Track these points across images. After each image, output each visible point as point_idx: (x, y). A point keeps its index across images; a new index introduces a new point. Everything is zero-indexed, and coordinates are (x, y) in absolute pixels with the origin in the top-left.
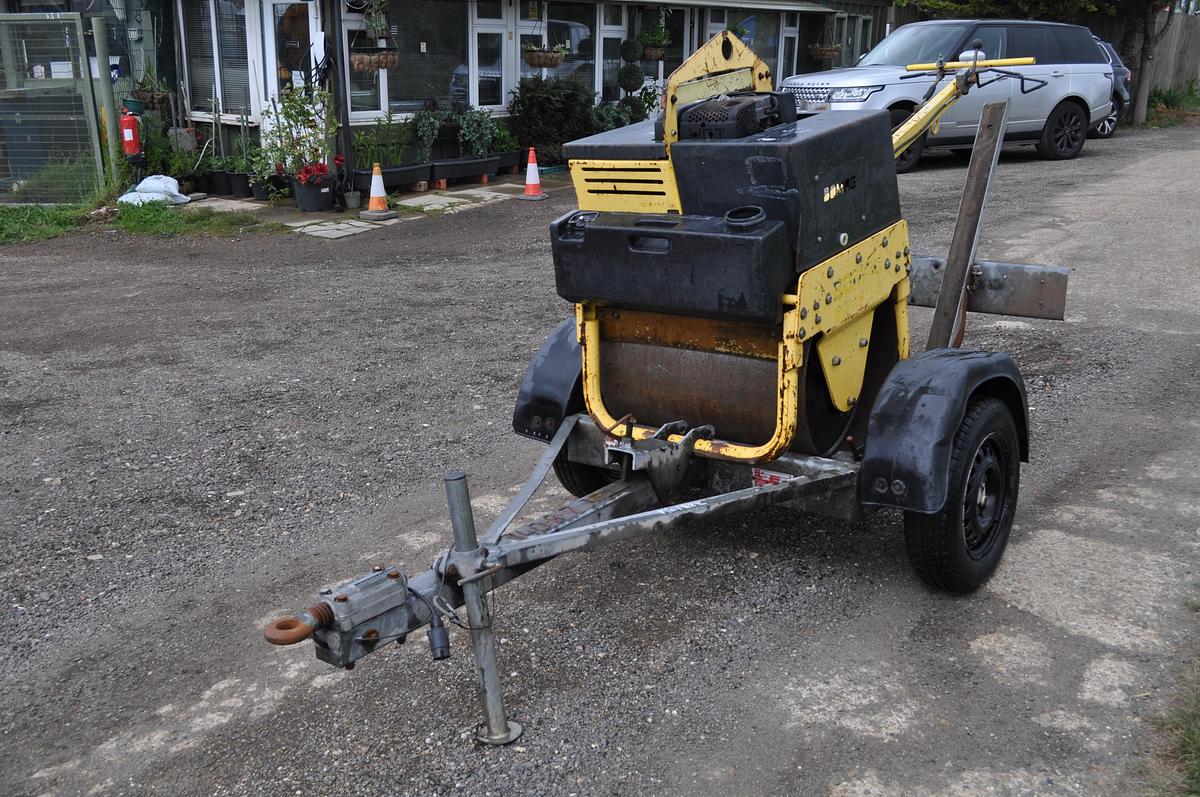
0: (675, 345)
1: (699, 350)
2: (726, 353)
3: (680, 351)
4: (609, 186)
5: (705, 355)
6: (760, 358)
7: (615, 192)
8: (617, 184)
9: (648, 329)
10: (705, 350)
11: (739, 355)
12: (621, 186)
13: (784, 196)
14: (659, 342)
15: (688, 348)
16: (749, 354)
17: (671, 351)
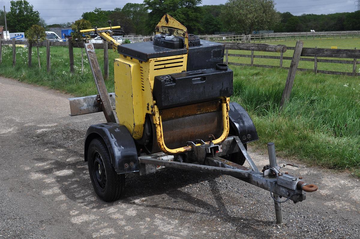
0: (183, 117)
1: (191, 116)
2: (200, 114)
3: (184, 118)
4: (163, 66)
5: (192, 117)
6: (211, 112)
7: (165, 68)
8: (166, 65)
9: (173, 114)
10: (193, 115)
11: (204, 113)
12: (167, 66)
13: (220, 60)
14: (177, 117)
15: (187, 116)
16: (207, 112)
17: (181, 119)
